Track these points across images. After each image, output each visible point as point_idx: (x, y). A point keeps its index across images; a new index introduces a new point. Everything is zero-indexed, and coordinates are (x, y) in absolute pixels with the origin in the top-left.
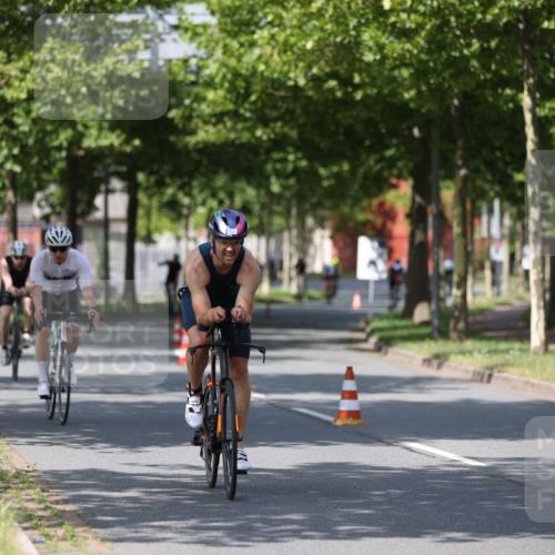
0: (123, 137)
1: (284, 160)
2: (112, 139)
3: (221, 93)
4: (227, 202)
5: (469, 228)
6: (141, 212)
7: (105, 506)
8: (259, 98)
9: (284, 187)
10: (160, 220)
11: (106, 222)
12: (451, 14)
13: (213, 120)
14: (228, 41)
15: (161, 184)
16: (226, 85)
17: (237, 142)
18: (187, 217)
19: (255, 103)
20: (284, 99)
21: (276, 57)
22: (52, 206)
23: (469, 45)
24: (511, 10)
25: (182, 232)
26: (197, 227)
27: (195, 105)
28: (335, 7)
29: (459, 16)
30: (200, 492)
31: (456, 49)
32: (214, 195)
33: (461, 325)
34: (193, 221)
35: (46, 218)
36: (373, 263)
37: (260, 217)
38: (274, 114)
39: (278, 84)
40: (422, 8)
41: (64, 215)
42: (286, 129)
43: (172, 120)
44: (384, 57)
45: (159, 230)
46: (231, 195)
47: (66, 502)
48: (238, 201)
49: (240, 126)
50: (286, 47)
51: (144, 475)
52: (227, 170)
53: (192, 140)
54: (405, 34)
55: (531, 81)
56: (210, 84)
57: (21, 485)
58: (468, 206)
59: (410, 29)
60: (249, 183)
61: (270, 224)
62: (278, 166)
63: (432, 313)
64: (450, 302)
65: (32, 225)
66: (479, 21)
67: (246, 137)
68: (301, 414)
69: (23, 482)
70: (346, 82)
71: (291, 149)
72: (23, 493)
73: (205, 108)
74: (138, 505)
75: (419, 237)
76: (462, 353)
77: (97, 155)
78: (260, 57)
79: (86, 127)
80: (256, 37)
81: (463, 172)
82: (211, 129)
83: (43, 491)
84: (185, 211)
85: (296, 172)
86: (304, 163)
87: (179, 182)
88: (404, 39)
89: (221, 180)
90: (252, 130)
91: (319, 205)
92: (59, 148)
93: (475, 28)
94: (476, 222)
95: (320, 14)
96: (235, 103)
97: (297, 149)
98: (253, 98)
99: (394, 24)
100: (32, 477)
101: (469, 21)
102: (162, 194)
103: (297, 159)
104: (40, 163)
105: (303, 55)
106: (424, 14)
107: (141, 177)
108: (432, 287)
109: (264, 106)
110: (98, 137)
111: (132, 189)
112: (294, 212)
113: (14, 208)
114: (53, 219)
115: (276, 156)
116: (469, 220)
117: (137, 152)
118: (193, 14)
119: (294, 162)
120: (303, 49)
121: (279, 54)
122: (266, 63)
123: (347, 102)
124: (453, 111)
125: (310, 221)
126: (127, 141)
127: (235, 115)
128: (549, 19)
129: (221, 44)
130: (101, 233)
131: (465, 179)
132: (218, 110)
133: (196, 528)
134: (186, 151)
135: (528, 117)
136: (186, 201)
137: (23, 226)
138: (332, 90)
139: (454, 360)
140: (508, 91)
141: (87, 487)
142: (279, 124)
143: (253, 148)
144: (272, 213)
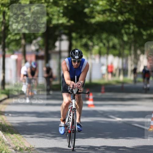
0: (67, 19)
1: (129, 28)
2: (63, 20)
3: (105, 2)
4: (107, 44)
8: (120, 4)
9: (129, 39)
11: (60, 52)
13: (102, 13)
15: (81, 37)
17: (111, 21)
18: (91, 50)
19: (117, 6)
20: (129, 4)
26: (95, 54)
27: (95, 7)
32: (101, 41)
34: (94, 51)
35: (37, 51)
38: (125, 10)
42: (130, 17)
43: (85, 13)
46: (108, 42)
48: (111, 44)
49: (112, 15)
52: (107, 32)
53: (93, 21)
60: (115, 37)
61: (123, 53)
62: (127, 30)
65: (32, 52)
67: (114, 19)
68: (136, 126)
71: (131, 24)
73: (98, 8)
77: (57, 26)
79: (53, 15)
82: (101, 16)
84: (90, 48)
85: (133, 33)
86: (136, 29)
87: (88, 36)
89: (104, 36)
90: (117, 16)
96: (110, 6)
97: (134, 24)
98: (117, 4)
100: (33, 150)
102: (81, 41)
103: (134, 28)
107: (74, 35)
109: (121, 7)
110: (58, 20)
111: (70, 39)
112: (133, 48)
113: (25, 47)
115: (126, 26)
117: (72, 25)
119: (133, 29)
125: (139, 52)
126: (68, 22)
127: (110, 11)
130: (58, 56)
132: (104, 8)
134: (91, 24)
136: (90, 43)
142: (127, 14)
143: (117, 23)
144: (124, 49)
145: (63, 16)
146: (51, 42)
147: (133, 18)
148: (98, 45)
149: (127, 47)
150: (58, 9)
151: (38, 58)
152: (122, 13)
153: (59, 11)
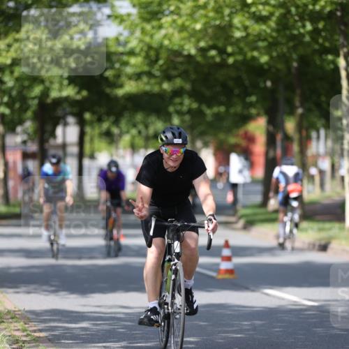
0: (76, 89)
1: (181, 104)
2: (69, 92)
3: (140, 59)
4: (143, 131)
6: (87, 139)
7: (66, 333)
8: (165, 63)
9: (182, 121)
11: (64, 146)
12: (292, 6)
13: (135, 77)
14: (145, 24)
15: (100, 120)
16: (143, 54)
17: (151, 92)
18: (117, 142)
19: (161, 66)
20: (181, 63)
21: (176, 35)
22: (28, 134)
23: (304, 26)
24: (333, 3)
25: (114, 152)
26: (125, 148)
27: (123, 68)
28: (215, 2)
29: (297, 7)
30: (129, 323)
31: (295, 29)
32: (135, 126)
34: (122, 144)
35: (24, 142)
36: (241, 171)
38: (174, 73)
39: (178, 53)
40: (273, 2)
41: (37, 140)
43: (107, 78)
44: (248, 35)
45: (99, 150)
46: (147, 127)
47: (40, 331)
48: (151, 131)
49: (153, 81)
50: (183, 28)
51: (91, 312)
53: (120, 92)
54: (262, 19)
55: (345, 50)
57: (10, 320)
58: (304, 133)
59: (265, 17)
60: (159, 118)
62: (178, 108)
65: (15, 147)
66: (311, 11)
67: (156, 89)
69: (12, 318)
70: (222, 51)
71: (186, 96)
72: (12, 325)
73: (129, 70)
74: (88, 332)
75: (271, 154)
77: (58, 102)
78: (165, 36)
79: (52, 83)
80: (162, 21)
81: (300, 111)
82: (133, 83)
83: (26, 324)
84: (115, 138)
85: (190, 111)
86: (195, 106)
87: (113, 118)
88: (261, 23)
89: (139, 117)
90: (160, 84)
91: (205, 133)
92: (33, 98)
93: (308, 15)
95: (205, 6)
96: (149, 65)
97: (191, 96)
98: (161, 62)
99: (254, 13)
100: (19, 314)
101: (304, 11)
102: (101, 127)
103: (191, 103)
104: (21, 107)
105: (194, 33)
106: (274, 6)
107: (87, 116)
109: (168, 68)
110: (60, 90)
111: (82, 123)
113: (3, 137)
114: (29, 143)
115: (177, 100)
116: (304, 141)
117: (85, 100)
118: (121, 7)
119: (189, 106)
120: (194, 29)
121: (178, 33)
122: (170, 40)
123: (223, 64)
124: (293, 71)
125: (199, 144)
126: (79, 93)
127: (150, 74)
129: (140, 27)
130: (61, 153)
131: (302, 116)
134: (116, 98)
135: (343, 74)
136: (115, 130)
137: (10, 149)
138: (213, 57)
140: (330, 57)
141: (54, 321)
142: (179, 80)
143: (161, 96)
145: (69, 84)
146: (49, 128)
147: (188, 86)
148: (128, 132)
151: (26, 156)
152: (169, 78)
153: (61, 76)
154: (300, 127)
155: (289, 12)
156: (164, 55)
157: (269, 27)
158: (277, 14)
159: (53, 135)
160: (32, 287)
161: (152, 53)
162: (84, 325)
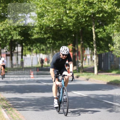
0: (21, 37)
2: (19, 37)
3: (38, 28)
5: (83, 52)
6: (24, 51)
7: (18, 104)
9: (50, 46)
10: (27, 52)
11: (17, 53)
12: (79, 14)
13: (37, 33)
14: (39, 19)
15: (27, 45)
16: (39, 27)
17: (41, 38)
18: (32, 51)
19: (44, 30)
20: (49, 29)
21: (48, 22)
22: (7, 49)
23: (83, 19)
24: (90, 13)
25: (31, 54)
26: (34, 53)
27: (33, 31)
28: (58, 13)
29: (81, 14)
31: (80, 20)
33: (82, 70)
34: (33, 52)
35: (6, 52)
37: (45, 51)
38: (47, 32)
39: (48, 27)
40: (74, 13)
41: (10, 51)
42: (50, 35)
43: (29, 34)
44: (67, 22)
45: (27, 54)
46: (40, 47)
47: (11, 103)
48: (41, 48)
50: (50, 20)
52: (39, 43)
53: (33, 38)
54: (71, 17)
55: (94, 26)
56: (36, 27)
58: (83, 48)
59: (72, 17)
60: (43, 45)
61: (47, 52)
62: (48, 42)
63: (77, 68)
64: (80, 66)
65: (4, 53)
66: (85, 15)
67: (43, 37)
69: (3, 100)
70: (60, 26)
71: (51, 39)
72: (3, 102)
73: (35, 31)
75: (74, 54)
76: (82, 75)
77: (16, 40)
78: (45, 22)
79: (14, 35)
80: (44, 18)
81: (82, 42)
82: (36, 35)
83: (6, 102)
84: (32, 50)
85: (52, 43)
86: (53, 41)
87: (31, 45)
88: (71, 18)
89: (38, 44)
90: (44, 35)
91: (56, 49)
92: (9, 39)
93: (84, 16)
94: (84, 51)
95: (56, 14)
96: (40, 30)
98: (44, 29)
99: (69, 16)
100: (5, 99)
101: (83, 15)
102: (27, 47)
104: (5, 42)
105: (53, 22)
106: (74, 14)
107: (24, 44)
108: (77, 63)
109: (46, 31)
110: (16, 37)
111: (22, 46)
112: (52, 50)
113: (1, 50)
114: (8, 52)
115: (48, 40)
116: (83, 51)
117: (23, 40)
119: (51, 41)
120: (53, 20)
121: (48, 21)
123: (61, 30)
124: (80, 31)
126: (21, 38)
127: (41, 33)
128: (97, 14)
129: (38, 19)
130: (17, 54)
131: (82, 44)
132: (38, 31)
133: (34, 108)
135: (94, 32)
136: (32, 48)
137: (3, 53)
138: (58, 28)
139: (81, 77)
140: (90, 27)
141: (14, 101)
142: (48, 34)
143: (44, 39)
144: (47, 50)
145: (19, 36)
146: (13, 48)
148: (35, 49)
149: (49, 50)
150: (16, 32)
151: (7, 55)
152: (46, 34)
153: (17, 33)
154: (82, 47)
155: (78, 15)
156: (44, 27)
157: (73, 20)
158: (75, 16)
159: (15, 49)
160: (9, 91)
161: (41, 27)
162: (23, 102)
